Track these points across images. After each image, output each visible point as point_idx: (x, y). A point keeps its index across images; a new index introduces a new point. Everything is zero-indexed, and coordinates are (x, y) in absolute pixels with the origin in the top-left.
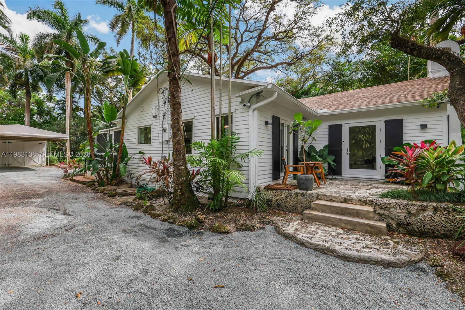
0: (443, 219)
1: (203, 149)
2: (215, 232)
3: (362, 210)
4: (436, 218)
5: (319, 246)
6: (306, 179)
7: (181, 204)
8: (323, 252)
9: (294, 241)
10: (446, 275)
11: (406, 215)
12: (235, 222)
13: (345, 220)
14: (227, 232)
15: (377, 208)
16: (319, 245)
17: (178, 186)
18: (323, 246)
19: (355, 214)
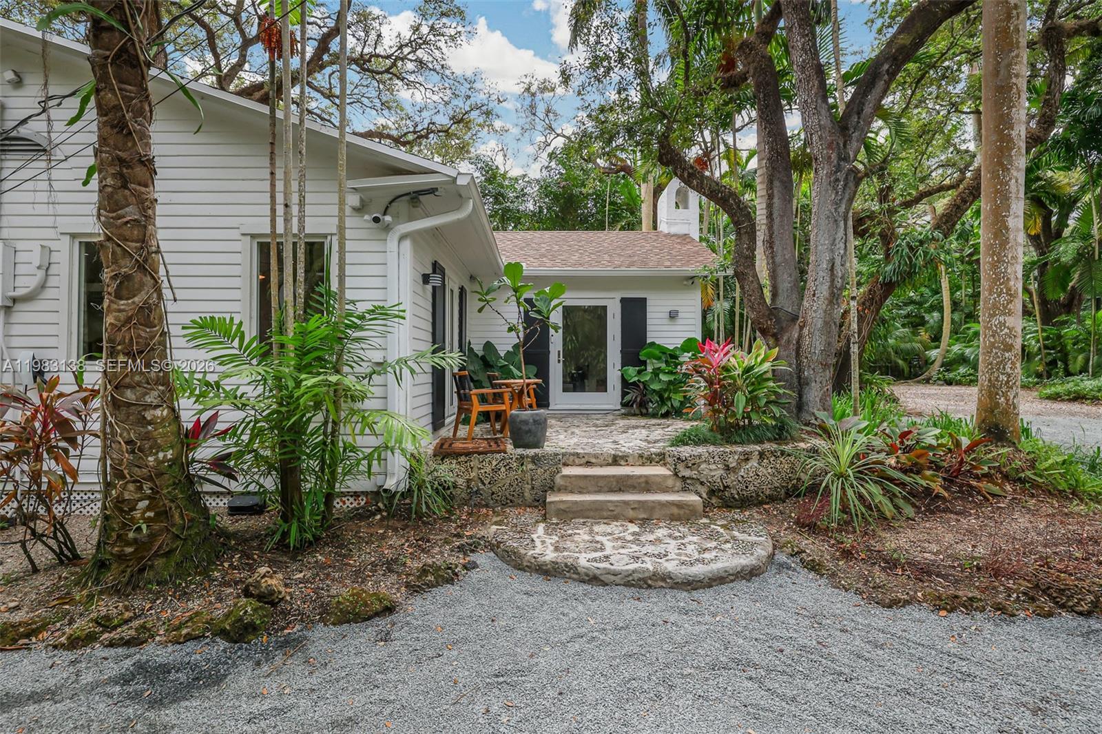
0: (770, 470)
1: (236, 343)
2: (348, 622)
3: (654, 475)
4: (762, 471)
5: (635, 575)
6: (535, 421)
7: (156, 555)
8: (645, 586)
9: (570, 578)
10: (818, 565)
11: (722, 472)
12: (390, 570)
13: (635, 502)
14: (389, 610)
15: (681, 467)
16: (634, 571)
17: (140, 488)
18: (644, 572)
19: (643, 485)
